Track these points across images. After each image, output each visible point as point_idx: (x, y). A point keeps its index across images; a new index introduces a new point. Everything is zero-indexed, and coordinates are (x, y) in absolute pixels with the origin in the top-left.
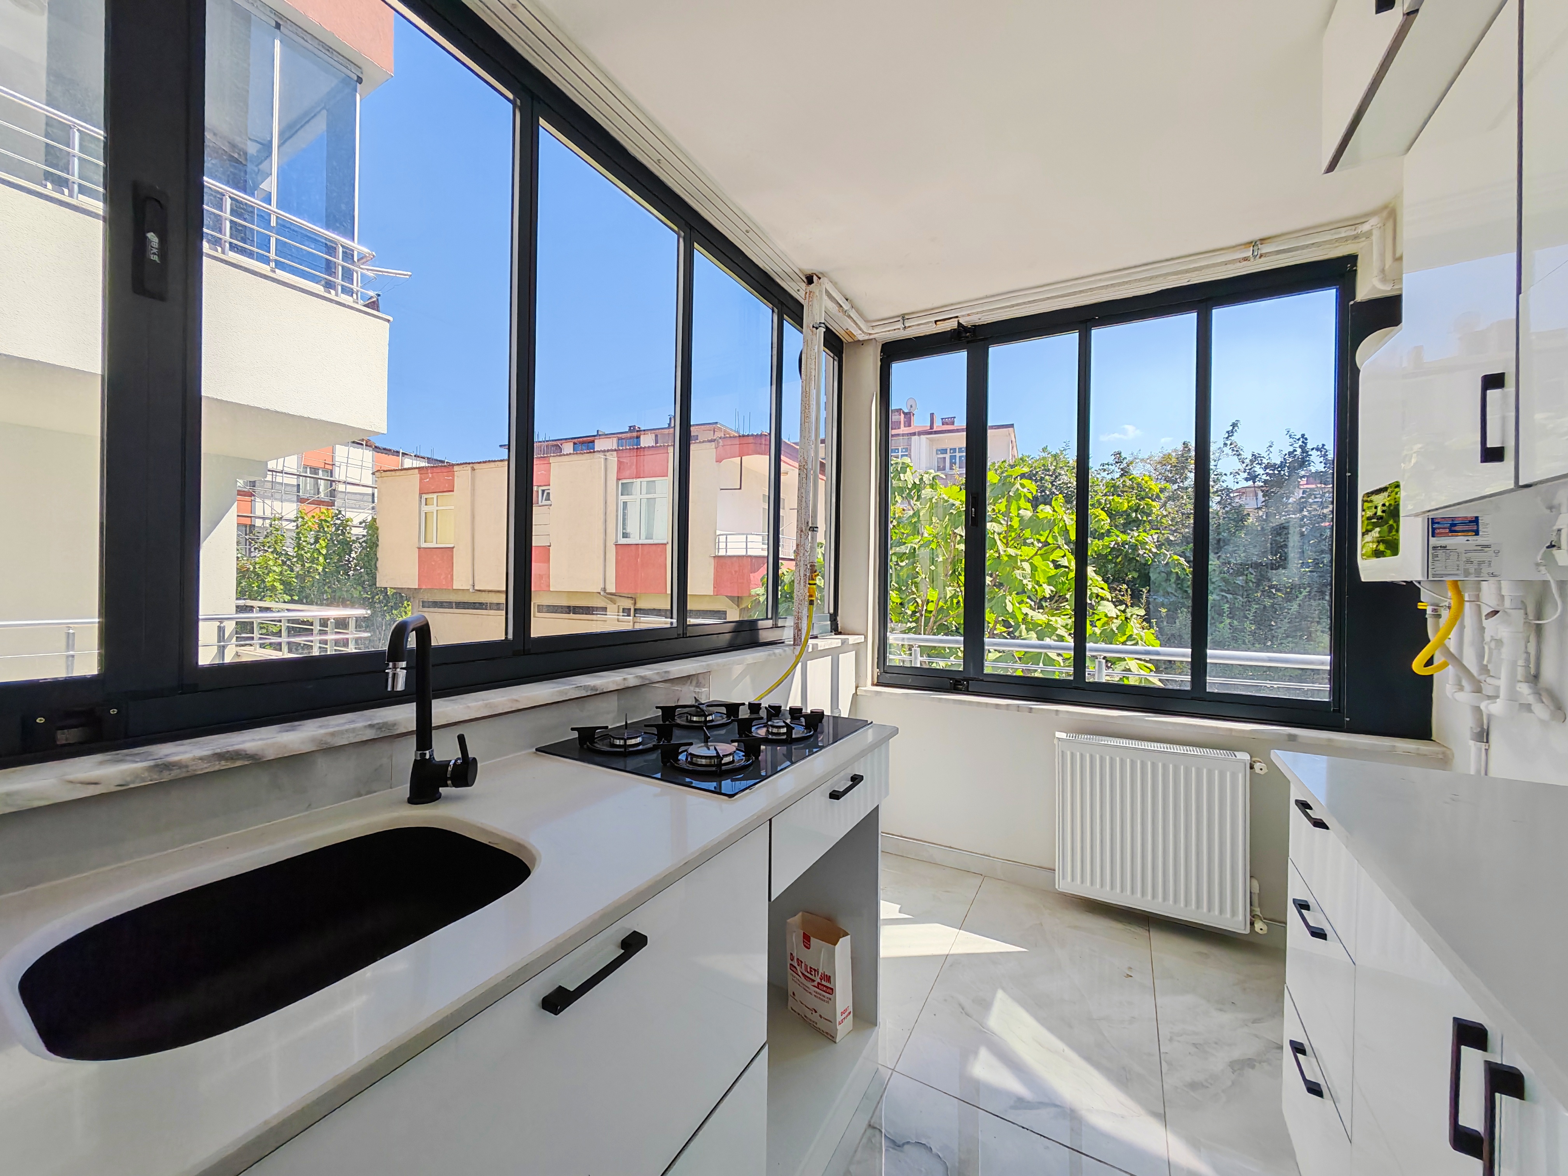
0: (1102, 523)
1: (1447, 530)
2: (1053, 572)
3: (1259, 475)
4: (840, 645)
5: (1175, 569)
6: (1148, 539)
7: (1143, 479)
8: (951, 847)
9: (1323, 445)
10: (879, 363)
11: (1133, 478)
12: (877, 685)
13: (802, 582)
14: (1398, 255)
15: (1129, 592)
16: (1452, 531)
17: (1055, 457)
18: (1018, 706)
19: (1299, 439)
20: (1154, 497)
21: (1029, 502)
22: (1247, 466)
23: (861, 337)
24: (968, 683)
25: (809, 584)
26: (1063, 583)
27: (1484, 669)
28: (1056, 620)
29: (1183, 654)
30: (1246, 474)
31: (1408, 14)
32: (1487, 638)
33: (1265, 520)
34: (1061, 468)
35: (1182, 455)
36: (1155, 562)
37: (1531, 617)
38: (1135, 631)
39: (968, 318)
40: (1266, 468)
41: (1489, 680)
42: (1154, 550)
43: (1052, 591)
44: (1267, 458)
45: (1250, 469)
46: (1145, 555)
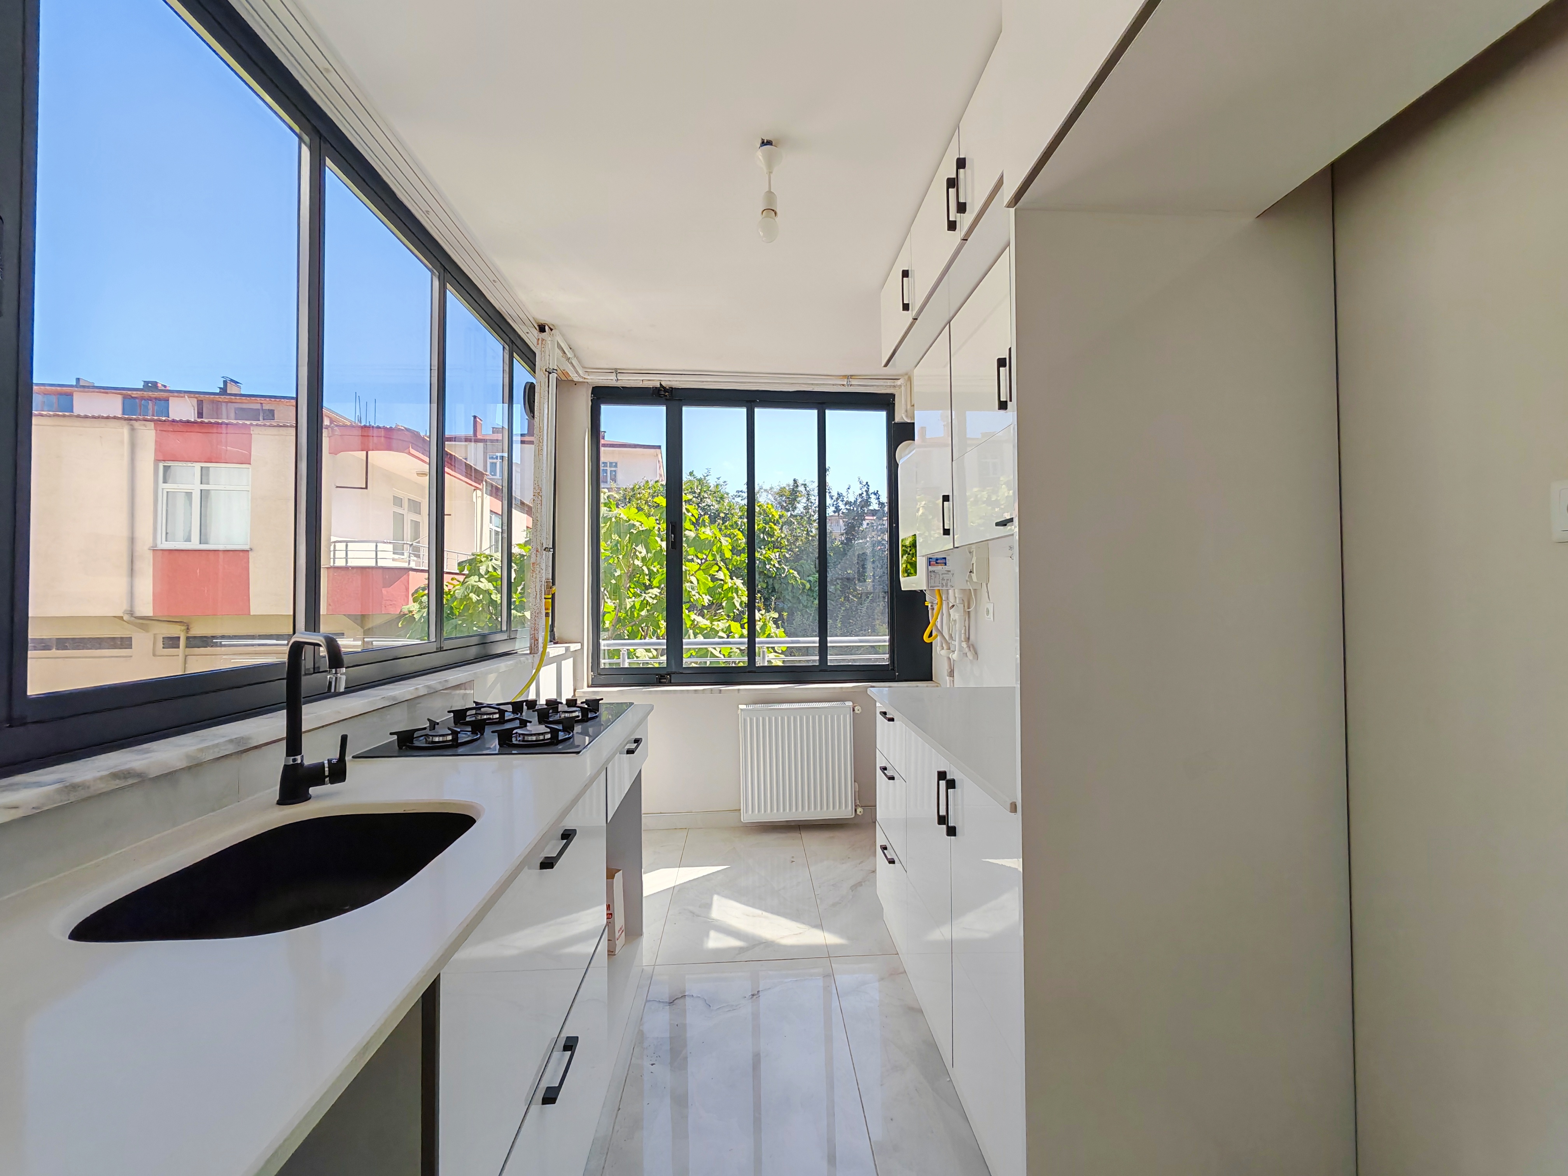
0: (740, 541)
1: (935, 562)
2: (711, 584)
3: (841, 509)
4: (564, 652)
5: (791, 581)
6: (772, 556)
7: (767, 507)
8: (661, 813)
9: (877, 491)
10: (590, 403)
11: (760, 505)
12: (591, 687)
13: (538, 596)
14: (912, 404)
15: (763, 600)
16: (937, 563)
17: (700, 480)
18: (711, 690)
19: (865, 485)
20: (776, 521)
21: (692, 525)
22: (834, 501)
23: (576, 379)
24: (670, 677)
25: (545, 598)
26: (720, 594)
27: (951, 637)
28: (718, 625)
29: (814, 641)
30: (834, 508)
31: (914, 319)
32: (951, 619)
33: (845, 544)
34: (705, 492)
35: (793, 489)
36: (777, 575)
37: (966, 607)
38: (773, 631)
39: (669, 383)
40: (846, 504)
41: (953, 642)
42: (777, 565)
43: (709, 600)
44: (846, 497)
45: (836, 504)
46: (771, 569)
